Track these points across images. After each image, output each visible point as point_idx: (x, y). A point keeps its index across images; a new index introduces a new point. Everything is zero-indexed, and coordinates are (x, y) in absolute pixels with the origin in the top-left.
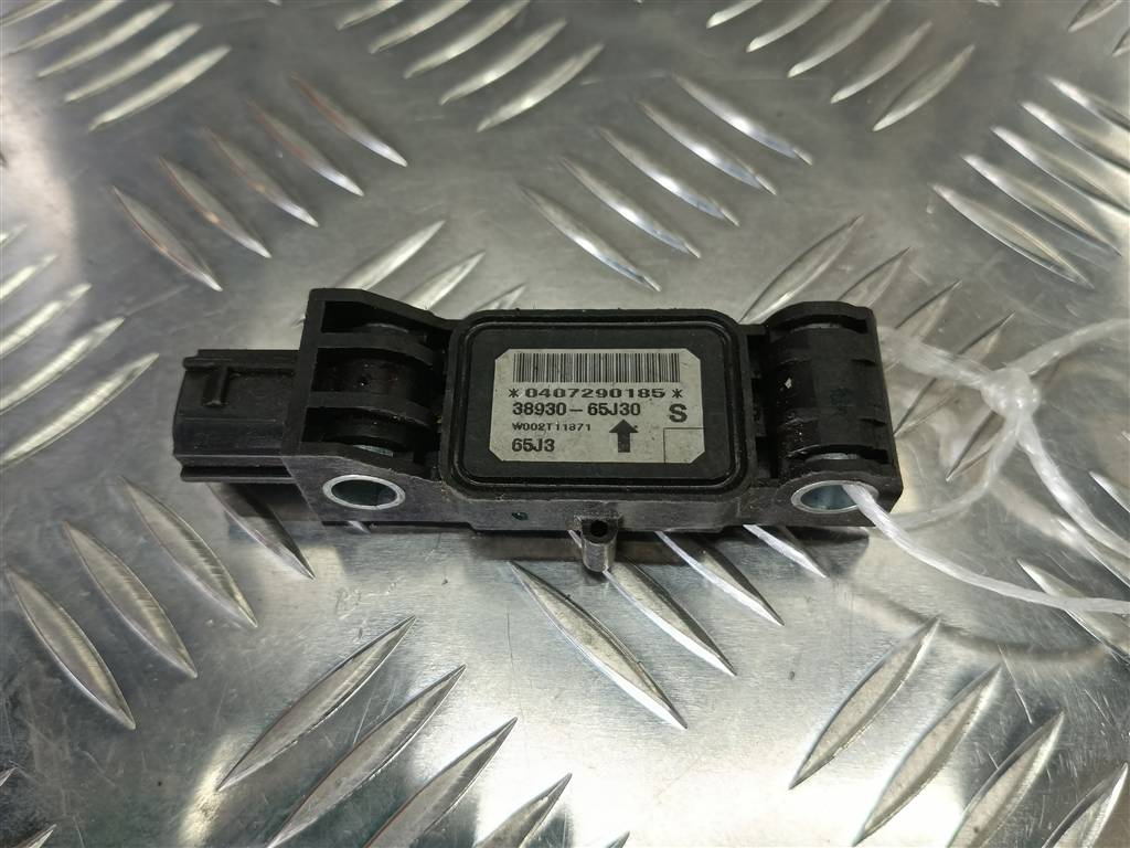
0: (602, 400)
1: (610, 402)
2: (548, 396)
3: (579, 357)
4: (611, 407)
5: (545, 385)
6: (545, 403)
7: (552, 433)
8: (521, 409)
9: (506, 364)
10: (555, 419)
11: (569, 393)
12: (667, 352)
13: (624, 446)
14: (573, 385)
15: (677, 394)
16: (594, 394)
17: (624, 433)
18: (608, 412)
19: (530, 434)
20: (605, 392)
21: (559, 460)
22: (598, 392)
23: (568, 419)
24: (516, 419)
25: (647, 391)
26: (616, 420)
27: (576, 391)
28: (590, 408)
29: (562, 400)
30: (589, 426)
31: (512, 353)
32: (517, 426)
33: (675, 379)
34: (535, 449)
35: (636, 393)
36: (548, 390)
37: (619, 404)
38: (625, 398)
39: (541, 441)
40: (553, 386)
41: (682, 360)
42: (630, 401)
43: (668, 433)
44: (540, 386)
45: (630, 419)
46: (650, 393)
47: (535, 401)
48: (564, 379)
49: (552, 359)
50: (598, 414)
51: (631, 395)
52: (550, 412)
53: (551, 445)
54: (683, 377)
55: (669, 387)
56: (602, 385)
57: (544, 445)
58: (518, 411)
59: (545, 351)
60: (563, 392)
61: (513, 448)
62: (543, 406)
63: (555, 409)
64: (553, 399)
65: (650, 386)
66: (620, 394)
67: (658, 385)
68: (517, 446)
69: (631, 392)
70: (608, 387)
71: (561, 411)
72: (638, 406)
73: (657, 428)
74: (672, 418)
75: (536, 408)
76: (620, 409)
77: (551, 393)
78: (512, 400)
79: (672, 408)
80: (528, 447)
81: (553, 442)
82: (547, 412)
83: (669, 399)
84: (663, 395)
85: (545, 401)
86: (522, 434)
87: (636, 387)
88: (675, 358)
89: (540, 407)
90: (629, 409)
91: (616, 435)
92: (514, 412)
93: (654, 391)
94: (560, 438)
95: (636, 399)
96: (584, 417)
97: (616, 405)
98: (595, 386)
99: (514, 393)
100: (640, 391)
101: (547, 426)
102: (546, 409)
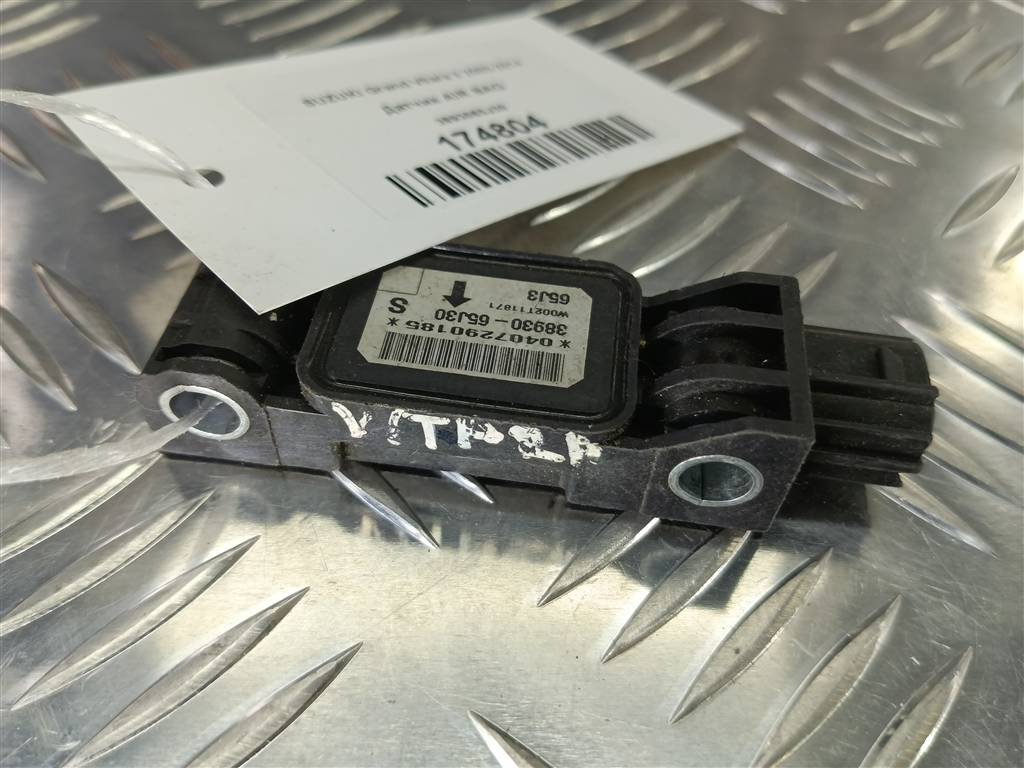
0: (473, 327)
1: (465, 324)
2: (529, 338)
3: (490, 369)
4: (465, 319)
5: (530, 347)
6: (533, 331)
7: (528, 305)
8: (559, 329)
9: (573, 372)
10: (524, 317)
11: (507, 337)
12: (390, 362)
13: (460, 287)
14: (501, 344)
15: (393, 322)
16: (480, 334)
17: (457, 296)
18: (469, 316)
19: (552, 307)
20: (468, 334)
21: (525, 283)
22: (476, 335)
23: (511, 316)
24: (564, 321)
25: (424, 329)
26: (462, 308)
27: (497, 338)
28: (487, 322)
29: (514, 332)
30: (491, 306)
31: (565, 384)
32: (563, 314)
33: (390, 336)
34: (547, 294)
35: (436, 329)
36: (529, 342)
37: (456, 321)
38: (448, 325)
39: (541, 300)
40: (523, 345)
41: (378, 352)
42: (444, 322)
43: (414, 291)
44: (537, 347)
45: (448, 307)
46: (421, 326)
47: (543, 335)
48: (510, 351)
49: (521, 370)
50: (479, 315)
51: (441, 327)
52: (528, 324)
53: (531, 296)
54: (382, 337)
55: (401, 329)
56: (470, 340)
57: (538, 296)
58: (562, 328)
59: (526, 380)
60: (512, 338)
61: (568, 297)
62: (536, 330)
63: (524, 325)
64: (525, 334)
65: (419, 332)
66: (453, 331)
67: (411, 332)
68: (565, 298)
69: (441, 329)
70: (464, 338)
71: (517, 322)
72: (436, 317)
73: (423, 297)
74: (405, 302)
75: (542, 328)
76: (457, 317)
77: (525, 340)
78: (566, 338)
79: (403, 310)
80: (554, 297)
81: (529, 298)
82: (532, 324)
83: (403, 318)
84: (408, 323)
85: (532, 334)
86: (559, 307)
87: (434, 334)
88: (384, 354)
89: (539, 329)
90: (448, 316)
91: (466, 295)
92: (565, 327)
93: (417, 328)
94: (522, 300)
95: (437, 324)
96: (493, 314)
97: (459, 321)
98: (478, 340)
99: (565, 344)
100: (431, 329)
101: (534, 311)
102: (532, 327)
